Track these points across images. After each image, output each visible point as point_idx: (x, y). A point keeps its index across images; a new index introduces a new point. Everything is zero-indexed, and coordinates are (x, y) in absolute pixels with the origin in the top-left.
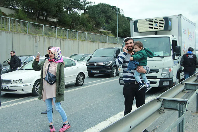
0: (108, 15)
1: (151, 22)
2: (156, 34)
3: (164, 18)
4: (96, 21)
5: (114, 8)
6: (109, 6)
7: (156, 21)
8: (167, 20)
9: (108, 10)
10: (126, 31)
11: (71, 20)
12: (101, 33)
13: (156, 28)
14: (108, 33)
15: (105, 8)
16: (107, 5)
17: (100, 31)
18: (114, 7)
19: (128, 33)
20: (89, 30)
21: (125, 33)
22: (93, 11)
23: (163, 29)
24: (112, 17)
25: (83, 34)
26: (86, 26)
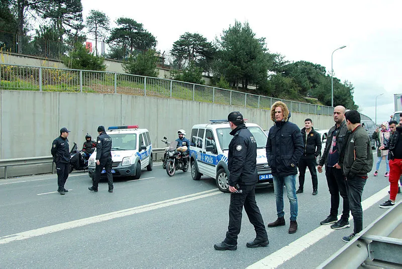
0: (311, 76)
4: (301, 87)
5: (317, 67)
6: (312, 65)
9: (310, 70)
10: (337, 98)
11: (274, 87)
12: (308, 101)
14: (315, 101)
15: (306, 67)
16: (307, 64)
17: (306, 99)
18: (318, 65)
19: (341, 101)
20: (294, 98)
21: (337, 100)
22: (297, 74)
24: (316, 79)
26: (289, 92)
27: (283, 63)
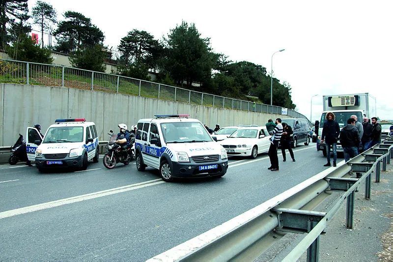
0: (253, 76)
1: (343, 99)
2: (346, 109)
3: (355, 96)
4: (243, 86)
6: (254, 65)
7: (348, 98)
8: (357, 97)
9: (252, 70)
11: (217, 85)
12: (249, 99)
13: (347, 103)
14: (256, 100)
15: (248, 67)
16: (250, 64)
18: (259, 66)
20: (236, 96)
22: (240, 74)
23: (354, 105)
24: (257, 79)
25: (238, 102)
26: (231, 91)
27: (226, 62)
